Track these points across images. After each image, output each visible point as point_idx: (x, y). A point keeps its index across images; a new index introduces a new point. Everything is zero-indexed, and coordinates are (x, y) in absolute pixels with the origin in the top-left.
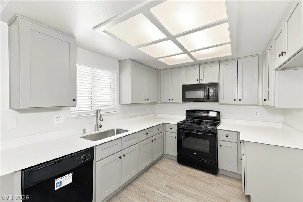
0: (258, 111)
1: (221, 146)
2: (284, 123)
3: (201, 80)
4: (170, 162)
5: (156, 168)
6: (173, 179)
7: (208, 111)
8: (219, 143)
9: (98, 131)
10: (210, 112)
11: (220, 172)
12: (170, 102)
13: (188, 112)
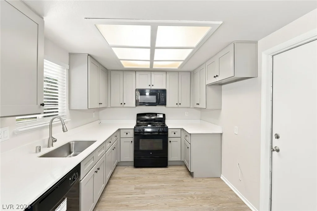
0: (188, 112)
1: (170, 142)
2: (200, 119)
3: (153, 85)
4: (126, 169)
5: (116, 178)
6: (138, 181)
7: (156, 114)
8: (169, 139)
9: (53, 147)
10: (158, 115)
11: (169, 163)
12: (122, 106)
13: (139, 115)
